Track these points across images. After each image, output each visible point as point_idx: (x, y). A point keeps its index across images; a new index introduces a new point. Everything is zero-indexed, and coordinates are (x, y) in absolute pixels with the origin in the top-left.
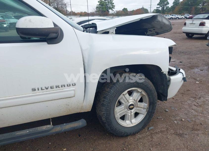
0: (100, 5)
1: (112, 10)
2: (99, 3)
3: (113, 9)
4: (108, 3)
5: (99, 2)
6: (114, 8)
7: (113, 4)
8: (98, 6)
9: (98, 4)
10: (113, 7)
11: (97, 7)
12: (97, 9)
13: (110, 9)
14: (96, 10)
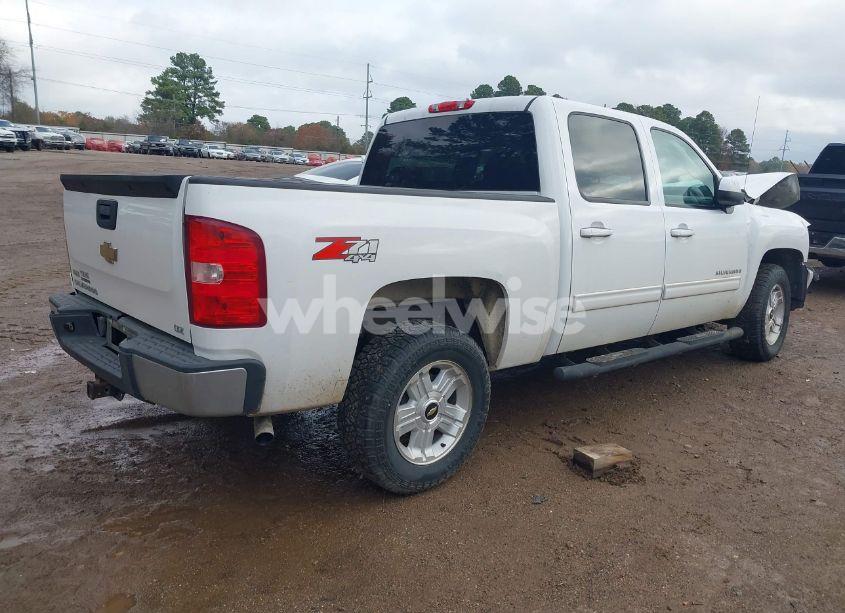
0: (157, 92)
1: (211, 118)
2: (157, 86)
3: (217, 116)
4: (196, 89)
5: (154, 81)
6: (219, 112)
7: (217, 94)
8: (151, 97)
9: (153, 88)
10: (216, 108)
11: (147, 101)
12: (145, 109)
13: (202, 115)
14: (142, 112)
